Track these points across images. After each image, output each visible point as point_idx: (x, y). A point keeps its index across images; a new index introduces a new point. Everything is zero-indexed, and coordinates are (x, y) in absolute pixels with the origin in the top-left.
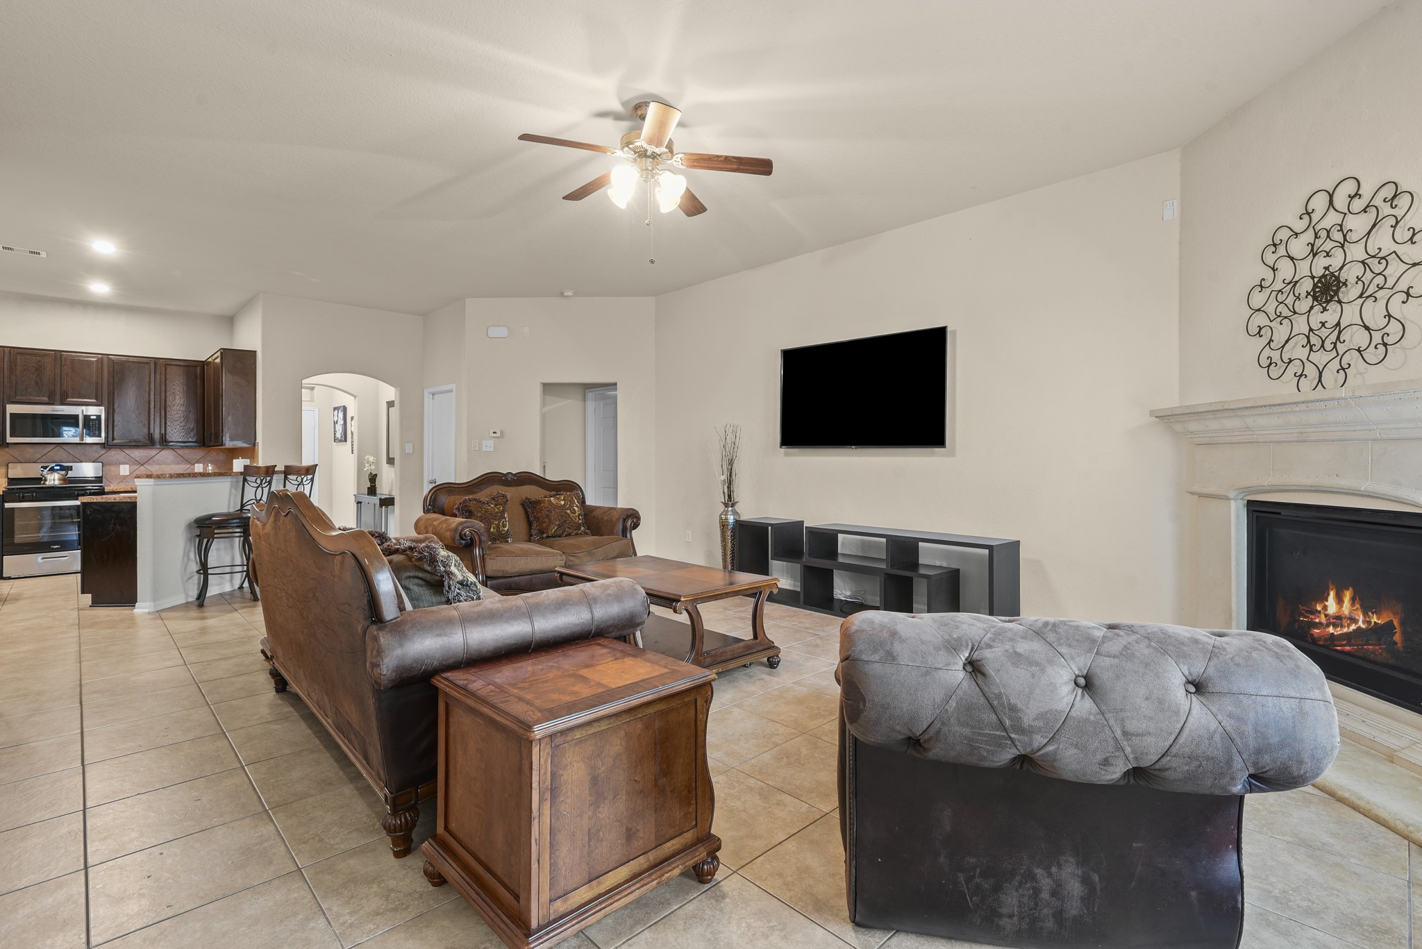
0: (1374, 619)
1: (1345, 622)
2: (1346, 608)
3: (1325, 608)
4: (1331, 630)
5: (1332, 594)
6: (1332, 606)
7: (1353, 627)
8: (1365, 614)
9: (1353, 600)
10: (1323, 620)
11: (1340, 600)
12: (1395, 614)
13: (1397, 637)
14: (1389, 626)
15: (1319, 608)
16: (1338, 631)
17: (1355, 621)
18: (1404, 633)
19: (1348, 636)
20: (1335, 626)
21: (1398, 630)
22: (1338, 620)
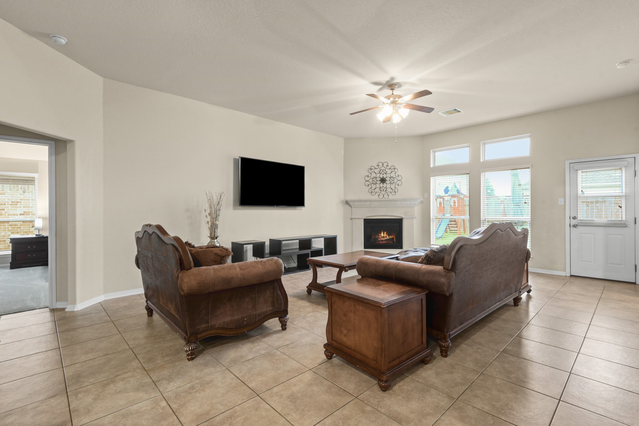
0: (390, 237)
1: (385, 237)
2: (385, 235)
3: (381, 235)
4: (382, 239)
5: (382, 233)
6: (382, 235)
7: (386, 238)
8: (389, 236)
9: (386, 234)
10: (381, 237)
11: (384, 234)
12: (394, 236)
13: (395, 240)
14: (393, 238)
15: (380, 235)
16: (383, 239)
17: (387, 237)
18: (396, 240)
19: (386, 240)
20: (383, 238)
21: (395, 239)
22: (383, 237)
